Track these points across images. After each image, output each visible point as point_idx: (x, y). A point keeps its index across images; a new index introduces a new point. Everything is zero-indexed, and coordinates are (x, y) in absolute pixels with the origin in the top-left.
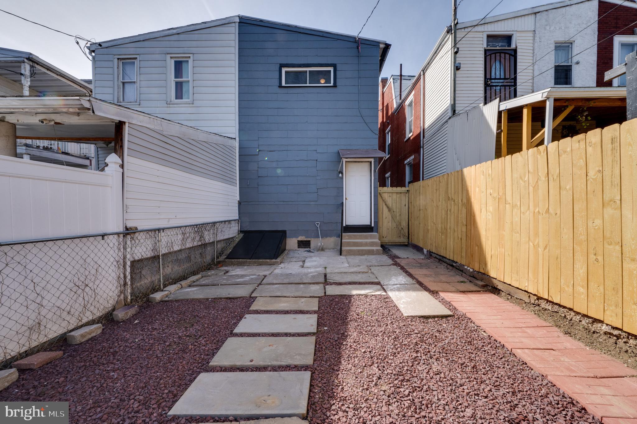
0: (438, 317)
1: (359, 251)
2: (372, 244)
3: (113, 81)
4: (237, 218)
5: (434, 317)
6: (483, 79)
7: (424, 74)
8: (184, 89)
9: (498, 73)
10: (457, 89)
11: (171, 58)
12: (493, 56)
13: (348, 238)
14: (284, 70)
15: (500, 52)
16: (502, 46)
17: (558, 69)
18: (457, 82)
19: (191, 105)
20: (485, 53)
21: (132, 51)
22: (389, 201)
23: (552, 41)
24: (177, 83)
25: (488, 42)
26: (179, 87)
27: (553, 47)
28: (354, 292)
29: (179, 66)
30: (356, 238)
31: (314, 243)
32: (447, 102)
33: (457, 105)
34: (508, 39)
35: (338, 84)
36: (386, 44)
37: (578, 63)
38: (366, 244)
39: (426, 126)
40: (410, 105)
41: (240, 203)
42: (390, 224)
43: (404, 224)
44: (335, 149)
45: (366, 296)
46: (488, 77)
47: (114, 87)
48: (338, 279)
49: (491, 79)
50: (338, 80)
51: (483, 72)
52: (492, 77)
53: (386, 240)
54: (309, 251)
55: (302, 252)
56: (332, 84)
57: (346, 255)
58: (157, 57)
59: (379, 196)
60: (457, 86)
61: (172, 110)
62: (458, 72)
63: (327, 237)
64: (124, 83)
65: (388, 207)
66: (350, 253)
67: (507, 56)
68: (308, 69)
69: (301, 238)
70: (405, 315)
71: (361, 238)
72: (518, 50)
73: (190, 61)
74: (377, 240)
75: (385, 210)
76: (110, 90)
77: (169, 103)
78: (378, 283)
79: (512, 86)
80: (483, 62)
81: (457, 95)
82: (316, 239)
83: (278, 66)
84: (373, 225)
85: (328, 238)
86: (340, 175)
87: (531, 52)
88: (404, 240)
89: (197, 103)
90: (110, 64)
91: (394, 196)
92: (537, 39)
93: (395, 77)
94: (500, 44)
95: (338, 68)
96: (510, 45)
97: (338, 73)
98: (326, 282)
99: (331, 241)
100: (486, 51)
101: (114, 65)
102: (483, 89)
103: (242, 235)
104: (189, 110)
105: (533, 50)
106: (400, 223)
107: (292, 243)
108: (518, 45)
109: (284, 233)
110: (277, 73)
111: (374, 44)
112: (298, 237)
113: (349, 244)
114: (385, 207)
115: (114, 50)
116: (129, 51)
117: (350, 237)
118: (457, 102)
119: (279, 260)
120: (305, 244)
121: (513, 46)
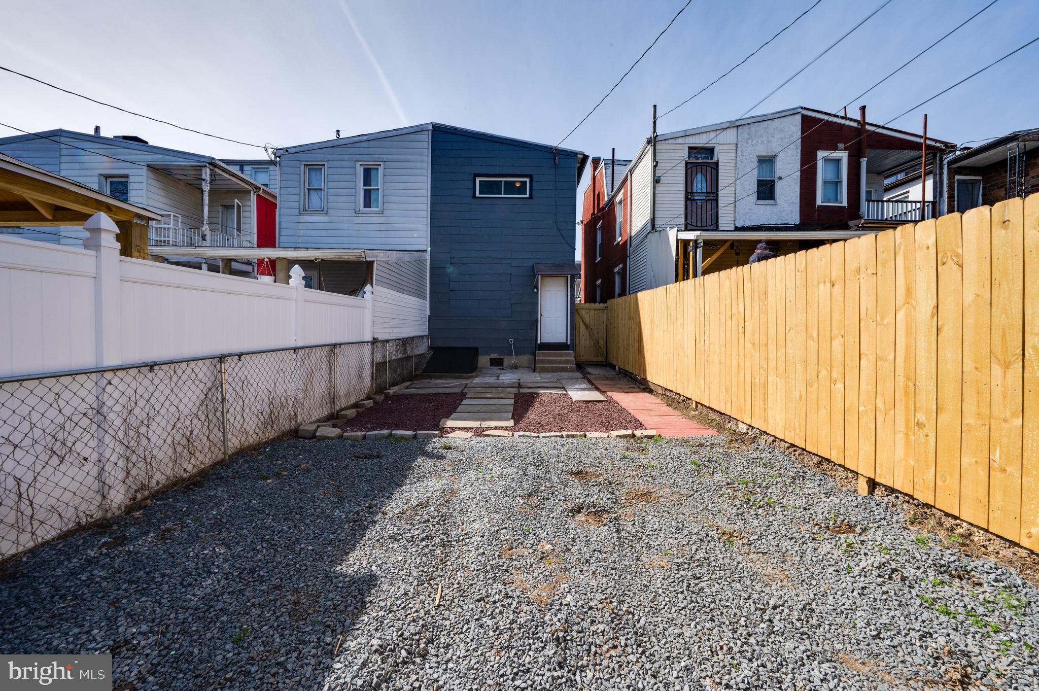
0: (596, 401)
1: (552, 368)
2: (567, 362)
3: (300, 188)
4: (427, 334)
5: (593, 401)
6: (683, 192)
7: (631, 175)
8: (373, 197)
9: (699, 186)
10: (656, 202)
11: (361, 165)
12: (694, 169)
13: (541, 355)
14: (478, 180)
15: (701, 165)
16: (704, 158)
17: (761, 183)
18: (656, 195)
19: (381, 215)
20: (686, 166)
21: (319, 157)
22: (587, 319)
23: (755, 155)
24: (365, 191)
25: (689, 153)
26: (368, 194)
27: (755, 160)
28: (542, 391)
29: (368, 173)
30: (550, 355)
31: (507, 361)
32: (647, 216)
33: (656, 219)
34: (711, 151)
35: (534, 195)
36: (584, 155)
37: (780, 178)
38: (560, 362)
39: (633, 234)
40: (620, 203)
41: (430, 318)
42: (587, 342)
43: (602, 342)
44: (531, 263)
45: (550, 393)
46: (689, 190)
47: (299, 195)
48: (530, 385)
49: (692, 192)
50: (534, 192)
51: (684, 186)
52: (695, 191)
53: (583, 359)
54: (503, 369)
55: (496, 370)
56: (527, 196)
57: (539, 372)
58: (346, 164)
59: (575, 312)
60: (656, 199)
61: (360, 219)
62: (657, 185)
63: (520, 355)
64: (309, 190)
65: (585, 324)
66: (544, 370)
67: (709, 169)
68: (503, 179)
69: (494, 356)
70: (574, 400)
71: (556, 355)
72: (720, 164)
73: (381, 169)
74: (572, 358)
75: (582, 327)
76: (296, 198)
77: (357, 212)
78: (564, 388)
79: (714, 200)
80: (684, 175)
81: (656, 209)
82: (509, 357)
83: (472, 176)
84: (569, 343)
85: (522, 356)
86: (535, 290)
87: (734, 165)
88: (601, 359)
89: (387, 213)
90: (297, 170)
91: (592, 312)
92: (739, 153)
93: (607, 162)
94: (703, 156)
95: (535, 179)
96: (712, 158)
97: (534, 184)
98: (520, 386)
99: (525, 359)
100: (687, 163)
101: (300, 172)
102: (683, 202)
103: (432, 352)
104: (379, 220)
105: (736, 163)
106: (598, 342)
107: (483, 360)
108: (720, 158)
109: (476, 349)
110: (471, 183)
111: (572, 155)
112: (490, 355)
113: (543, 362)
114: (582, 323)
115: (302, 156)
116: (318, 157)
117: (544, 355)
118: (656, 216)
119: (474, 374)
120: (497, 362)
121: (715, 159)
